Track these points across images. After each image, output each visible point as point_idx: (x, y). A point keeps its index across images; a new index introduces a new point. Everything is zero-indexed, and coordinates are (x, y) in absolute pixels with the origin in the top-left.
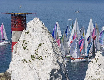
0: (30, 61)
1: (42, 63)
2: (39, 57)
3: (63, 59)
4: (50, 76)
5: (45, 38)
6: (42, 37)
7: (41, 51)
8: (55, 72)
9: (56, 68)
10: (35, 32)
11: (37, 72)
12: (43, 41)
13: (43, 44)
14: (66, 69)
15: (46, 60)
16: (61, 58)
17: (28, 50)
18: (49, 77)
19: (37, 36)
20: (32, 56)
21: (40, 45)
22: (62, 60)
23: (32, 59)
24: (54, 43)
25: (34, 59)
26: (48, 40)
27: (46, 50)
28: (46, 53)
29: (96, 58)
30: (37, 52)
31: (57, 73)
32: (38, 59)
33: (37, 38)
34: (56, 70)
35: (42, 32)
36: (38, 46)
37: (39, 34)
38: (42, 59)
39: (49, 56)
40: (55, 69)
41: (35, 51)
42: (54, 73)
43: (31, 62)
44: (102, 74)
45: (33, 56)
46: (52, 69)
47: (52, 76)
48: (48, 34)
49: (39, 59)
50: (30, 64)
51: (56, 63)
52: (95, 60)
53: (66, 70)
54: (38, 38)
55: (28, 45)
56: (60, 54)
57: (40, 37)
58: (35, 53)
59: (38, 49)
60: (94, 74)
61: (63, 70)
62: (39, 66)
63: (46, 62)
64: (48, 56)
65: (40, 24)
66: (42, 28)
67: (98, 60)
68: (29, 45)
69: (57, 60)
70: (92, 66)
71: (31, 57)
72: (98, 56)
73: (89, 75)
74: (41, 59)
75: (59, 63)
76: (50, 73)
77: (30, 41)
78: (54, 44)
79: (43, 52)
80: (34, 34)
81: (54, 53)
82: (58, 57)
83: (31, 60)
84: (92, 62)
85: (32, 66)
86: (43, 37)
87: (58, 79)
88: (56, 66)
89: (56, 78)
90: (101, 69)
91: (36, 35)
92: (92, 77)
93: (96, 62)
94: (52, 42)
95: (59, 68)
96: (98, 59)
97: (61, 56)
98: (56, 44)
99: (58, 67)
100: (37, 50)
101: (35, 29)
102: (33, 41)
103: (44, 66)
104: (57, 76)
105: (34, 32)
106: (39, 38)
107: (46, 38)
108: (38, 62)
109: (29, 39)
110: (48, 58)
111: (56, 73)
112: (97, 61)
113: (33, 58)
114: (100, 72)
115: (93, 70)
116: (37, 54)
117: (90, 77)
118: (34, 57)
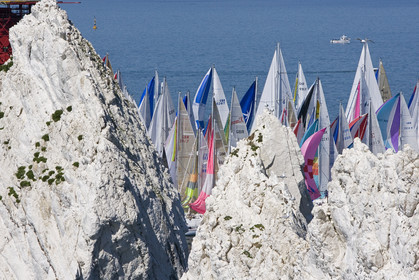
0: (12, 191)
1: (59, 195)
2: (52, 173)
3: (161, 179)
4: (95, 254)
5: (78, 81)
6: (64, 82)
7: (61, 143)
8: (118, 235)
9: (120, 214)
10: (37, 58)
11: (43, 241)
12: (69, 96)
13: (70, 109)
14: (172, 222)
15: (76, 181)
16: (151, 172)
17: (6, 143)
18: (86, 256)
19: (46, 79)
20: (21, 169)
21: (57, 116)
22: (156, 180)
23: (24, 185)
24: (119, 105)
25: (29, 184)
26: (88, 90)
27: (80, 138)
28: (77, 152)
29: (252, 138)
30: (44, 149)
31: (126, 237)
32: (45, 179)
33: (46, 87)
34: (119, 224)
35: (64, 57)
36: (48, 124)
37: (53, 68)
38: (63, 180)
39: (89, 160)
40: (115, 218)
41: (38, 144)
42: (114, 237)
43: (16, 196)
44: (270, 203)
45: (27, 170)
46: (102, 218)
47: (102, 254)
48: (88, 63)
49: (51, 182)
50: (13, 208)
51: (120, 190)
52: (250, 144)
53: (170, 226)
54: (49, 85)
55: (9, 121)
56: (143, 155)
57: (57, 81)
58: (37, 155)
59: (46, 138)
60: (238, 203)
61: (158, 227)
62: (48, 212)
63: (78, 191)
64: (86, 163)
65: (56, 21)
66: (63, 36)
67: (259, 144)
68: (14, 120)
69: (126, 179)
70: (233, 173)
71: (20, 173)
72: (260, 128)
73: (217, 213)
74: (60, 178)
75: (134, 193)
76: (92, 238)
77: (19, 105)
78: (115, 108)
79: (69, 146)
80: (31, 72)
81: (112, 145)
82: (133, 168)
83: (16, 189)
84: (235, 153)
85: (22, 216)
86: (69, 82)
87: (129, 266)
88: (121, 204)
89: (121, 263)
90: (269, 181)
91: (40, 72)
92: (228, 218)
93: (251, 152)
94: (107, 101)
95: (132, 215)
96: (260, 140)
97: (148, 164)
98: (125, 109)
99: (128, 209)
100: (42, 142)
101: (34, 48)
102: (30, 102)
103: (67, 210)
104: (124, 254)
105: (34, 61)
106: (52, 83)
107: (82, 82)
108: (47, 193)
109: (13, 94)
110: (84, 173)
111: (119, 237)
112: (254, 148)
113: (26, 178)
114: (263, 195)
115: (235, 190)
116: (44, 160)
117: (221, 219)
118: (31, 175)
